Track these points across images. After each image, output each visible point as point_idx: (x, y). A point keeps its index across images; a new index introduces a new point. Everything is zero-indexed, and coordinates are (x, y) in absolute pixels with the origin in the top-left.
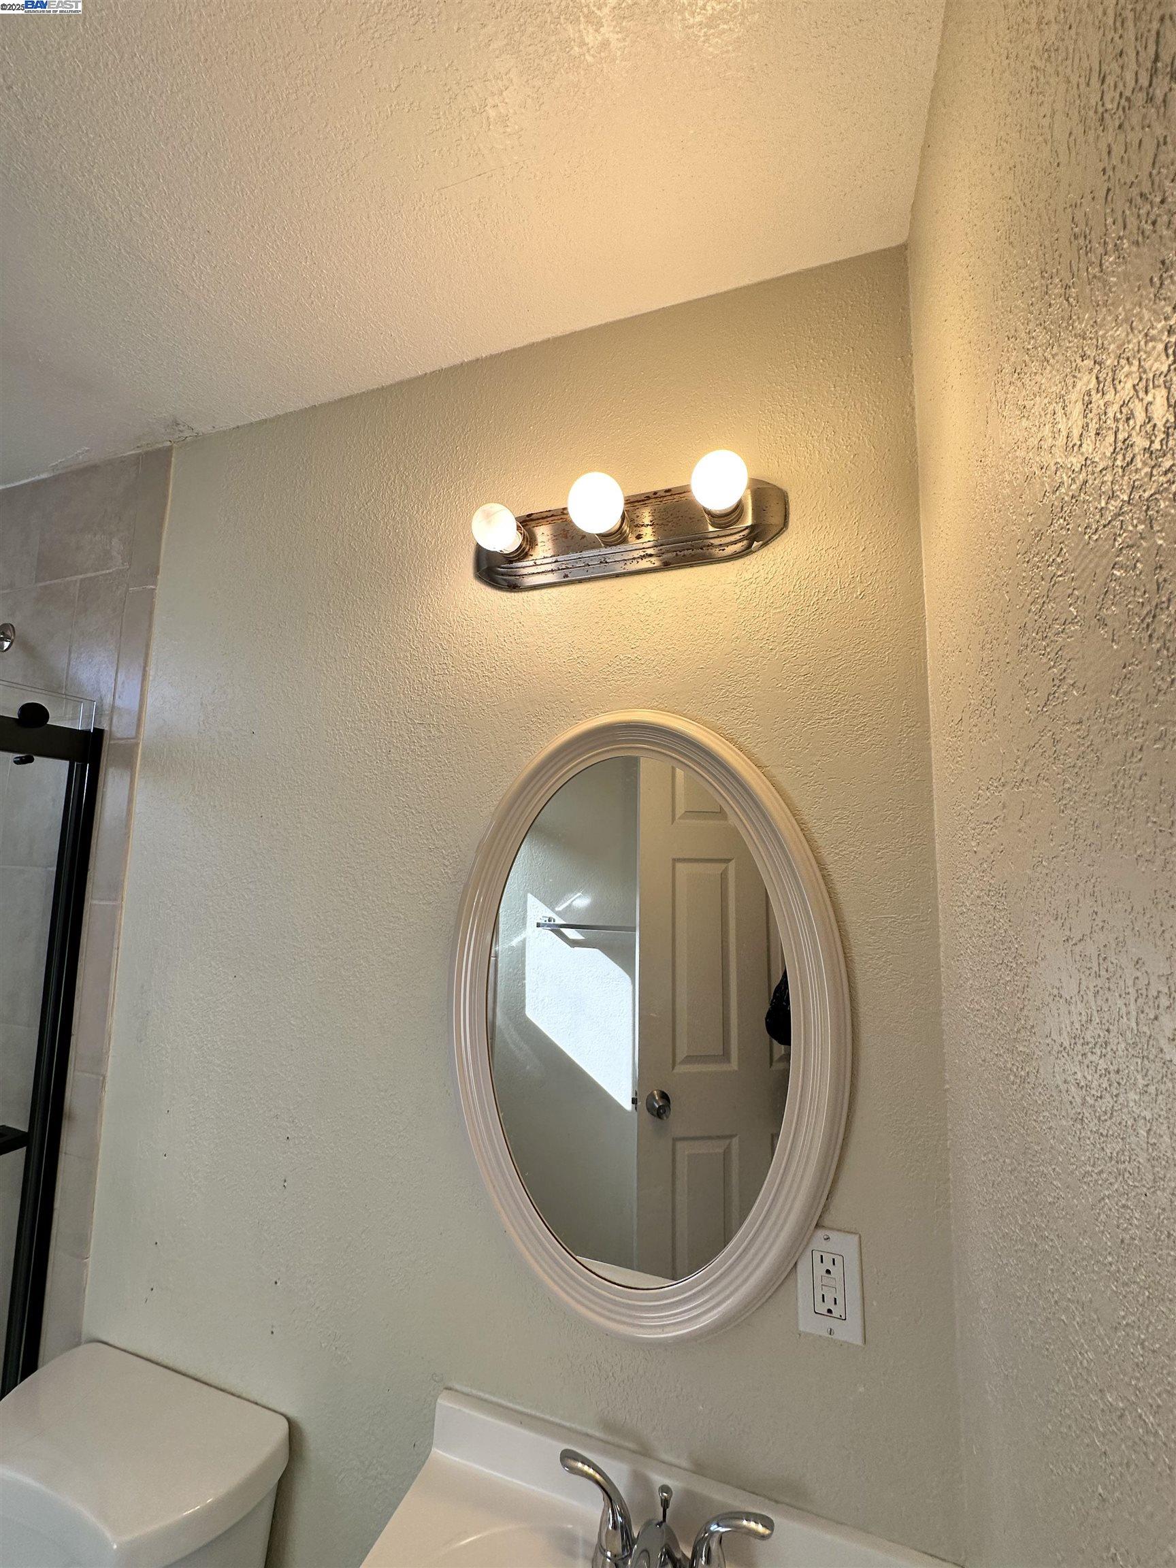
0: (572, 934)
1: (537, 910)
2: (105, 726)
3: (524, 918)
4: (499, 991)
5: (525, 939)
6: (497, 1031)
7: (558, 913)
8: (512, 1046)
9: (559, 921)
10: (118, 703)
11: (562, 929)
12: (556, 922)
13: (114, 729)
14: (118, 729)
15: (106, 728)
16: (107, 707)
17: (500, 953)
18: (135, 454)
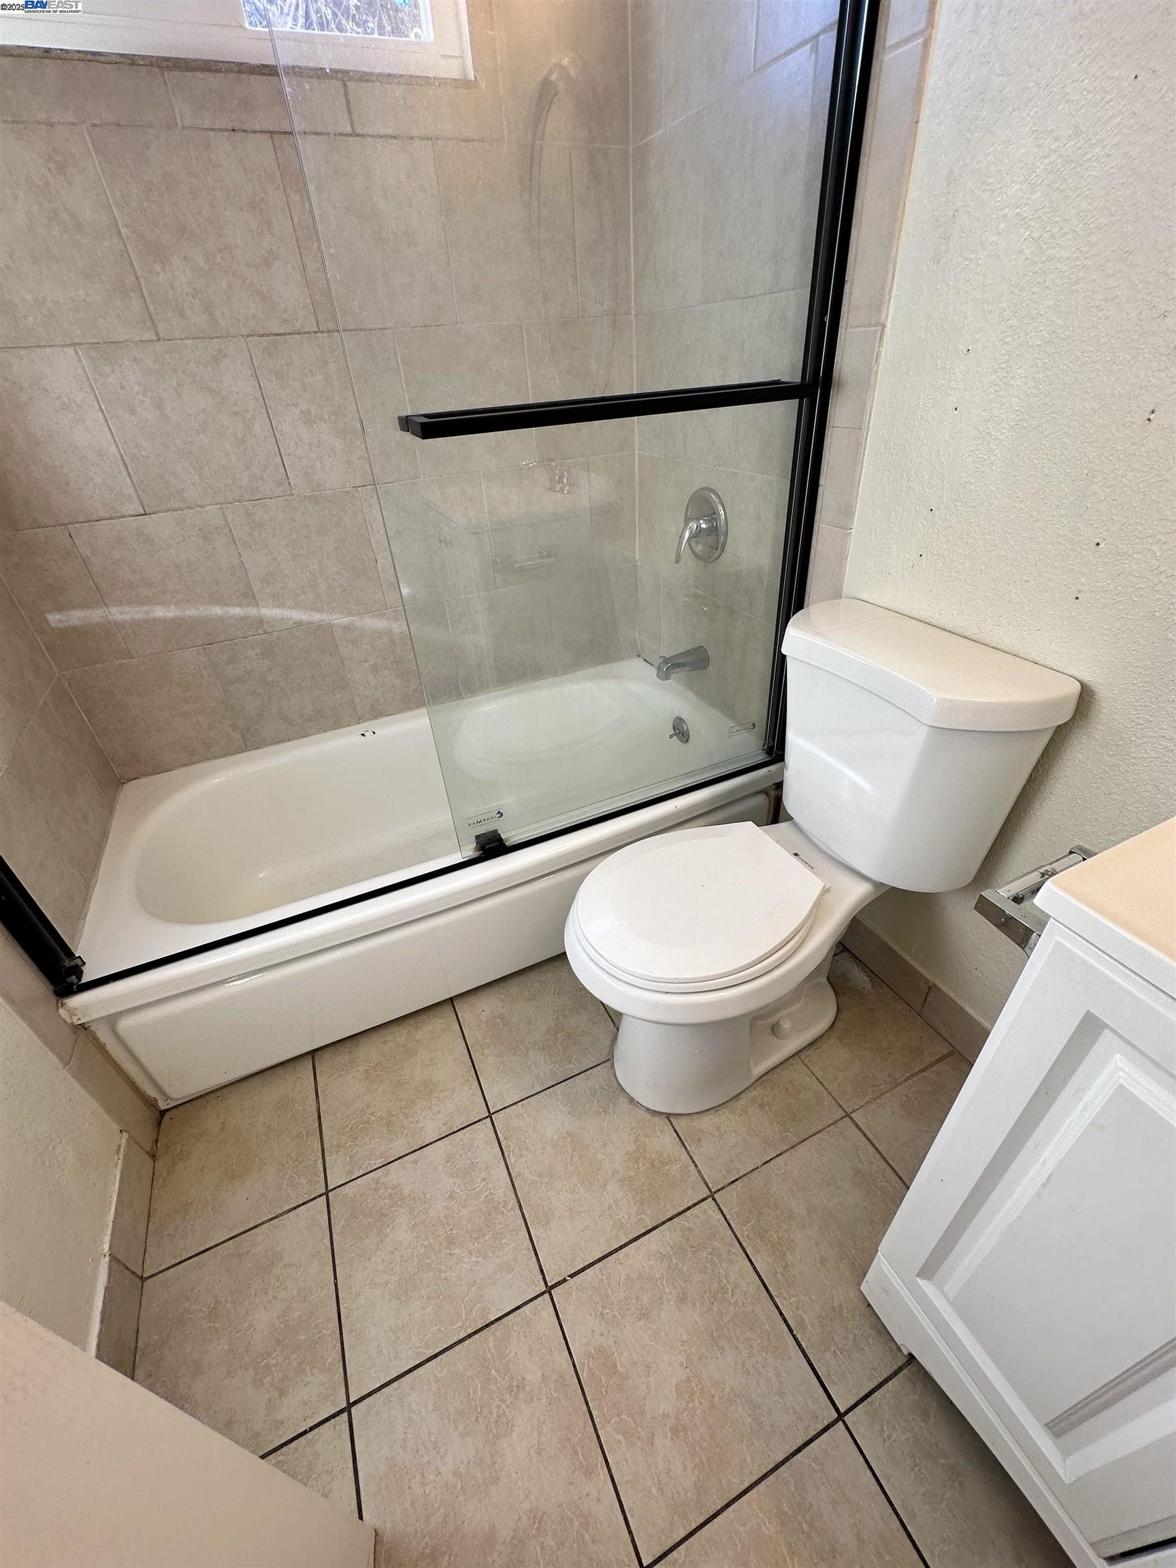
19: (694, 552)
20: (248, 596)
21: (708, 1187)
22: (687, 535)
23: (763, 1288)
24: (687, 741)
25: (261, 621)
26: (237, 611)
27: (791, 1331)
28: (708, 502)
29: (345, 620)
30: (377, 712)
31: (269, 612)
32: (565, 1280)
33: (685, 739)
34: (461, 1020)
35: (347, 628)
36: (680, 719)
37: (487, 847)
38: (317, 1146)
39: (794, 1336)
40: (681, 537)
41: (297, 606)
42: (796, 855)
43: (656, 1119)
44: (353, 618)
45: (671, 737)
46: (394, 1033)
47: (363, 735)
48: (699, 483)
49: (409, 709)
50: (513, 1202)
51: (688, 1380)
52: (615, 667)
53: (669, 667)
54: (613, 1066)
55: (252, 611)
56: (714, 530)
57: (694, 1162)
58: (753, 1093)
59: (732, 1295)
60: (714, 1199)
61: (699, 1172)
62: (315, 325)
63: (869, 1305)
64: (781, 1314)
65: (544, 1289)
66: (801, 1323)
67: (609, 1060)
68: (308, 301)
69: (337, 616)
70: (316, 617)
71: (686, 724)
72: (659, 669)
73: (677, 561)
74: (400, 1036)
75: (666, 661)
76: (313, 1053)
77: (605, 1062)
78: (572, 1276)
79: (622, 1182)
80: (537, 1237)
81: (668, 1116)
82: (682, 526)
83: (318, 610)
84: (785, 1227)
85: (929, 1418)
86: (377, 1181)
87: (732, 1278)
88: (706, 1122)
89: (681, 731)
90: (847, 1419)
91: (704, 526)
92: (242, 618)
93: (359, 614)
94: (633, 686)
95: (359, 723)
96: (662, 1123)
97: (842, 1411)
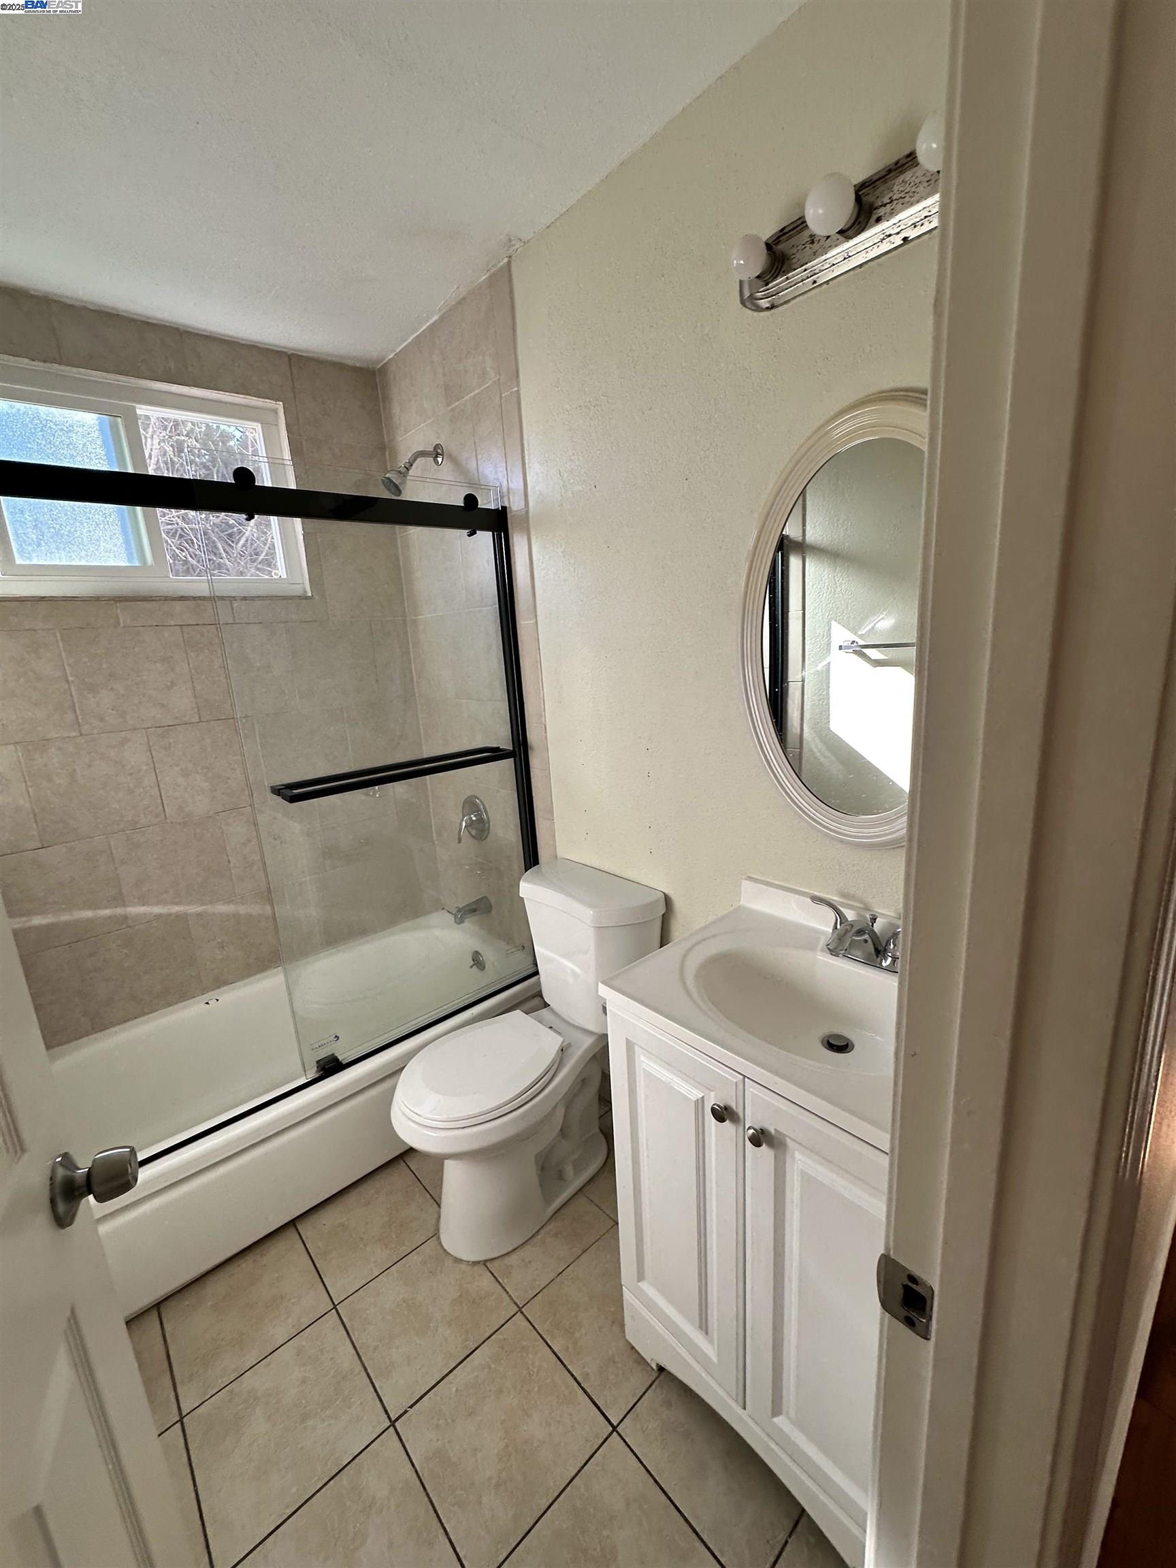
0: (874, 654)
1: (840, 635)
2: (506, 504)
3: (829, 644)
4: (805, 710)
5: (829, 663)
6: (805, 742)
7: (861, 637)
8: (818, 754)
9: (862, 643)
10: (511, 485)
11: (864, 650)
12: (860, 644)
13: (511, 505)
14: (515, 505)
15: (508, 506)
16: (505, 490)
17: (806, 677)
18: (487, 278)
19: (471, 834)
20: (119, 899)
21: (516, 1303)
22: (464, 824)
23: (559, 1362)
24: (484, 968)
25: (125, 918)
26: (107, 912)
27: (579, 1384)
28: (476, 805)
29: (199, 909)
30: (220, 982)
31: (134, 910)
32: (406, 1412)
33: (482, 968)
34: (304, 1237)
35: (199, 915)
36: (476, 952)
37: (327, 1067)
38: (169, 1383)
39: (583, 1389)
40: (461, 824)
41: (158, 903)
42: (551, 1027)
43: (476, 1268)
44: (205, 907)
45: (471, 967)
46: (239, 1266)
47: (207, 1003)
48: (468, 793)
49: (250, 975)
50: (360, 1367)
51: (507, 1446)
52: (422, 920)
53: (462, 914)
54: (439, 1238)
55: (119, 911)
56: (480, 820)
57: (506, 1291)
58: (548, 1227)
59: (537, 1375)
60: (522, 1313)
61: (510, 1296)
62: (198, 718)
63: (633, 1348)
64: (572, 1375)
65: (389, 1424)
66: (587, 1376)
67: (436, 1234)
68: (194, 705)
69: (194, 907)
70: (175, 909)
71: (481, 956)
72: (456, 916)
73: (460, 841)
74: (246, 1265)
75: (459, 910)
76: (158, 1306)
77: (432, 1237)
78: (411, 1407)
79: (449, 1324)
80: (381, 1387)
81: (485, 1262)
82: (461, 817)
83: (177, 904)
84: (573, 1314)
85: (671, 1406)
86: (232, 1392)
87: (537, 1363)
88: (514, 1259)
89: (478, 961)
90: (618, 1429)
91: (474, 818)
92: (110, 917)
93: (211, 902)
94: (437, 932)
95: (204, 994)
96: (480, 1269)
97: (615, 1424)
